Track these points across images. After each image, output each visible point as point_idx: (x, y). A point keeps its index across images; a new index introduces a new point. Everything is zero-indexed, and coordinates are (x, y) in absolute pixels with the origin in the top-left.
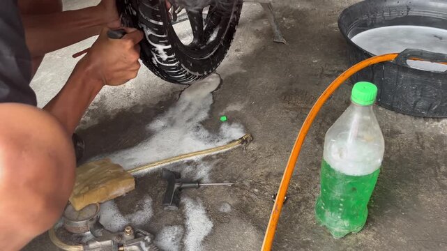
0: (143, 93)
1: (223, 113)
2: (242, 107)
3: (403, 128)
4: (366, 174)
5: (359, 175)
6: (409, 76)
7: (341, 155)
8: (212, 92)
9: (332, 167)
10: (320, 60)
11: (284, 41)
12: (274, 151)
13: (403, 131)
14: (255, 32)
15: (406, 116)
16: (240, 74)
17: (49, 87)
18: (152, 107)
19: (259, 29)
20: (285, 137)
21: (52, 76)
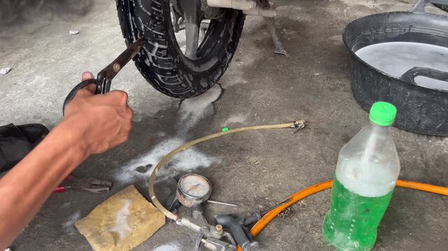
0: (142, 101)
1: (225, 125)
2: (245, 119)
3: (406, 146)
4: (381, 195)
5: (374, 196)
6: (415, 93)
7: (356, 176)
8: (213, 103)
9: (346, 187)
10: (321, 73)
11: (285, 52)
12: (277, 165)
13: (407, 148)
14: (255, 42)
15: (409, 133)
16: (241, 85)
17: (43, 91)
18: (151, 116)
19: (260, 39)
20: (289, 152)
21: (47, 80)
